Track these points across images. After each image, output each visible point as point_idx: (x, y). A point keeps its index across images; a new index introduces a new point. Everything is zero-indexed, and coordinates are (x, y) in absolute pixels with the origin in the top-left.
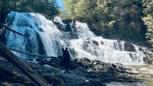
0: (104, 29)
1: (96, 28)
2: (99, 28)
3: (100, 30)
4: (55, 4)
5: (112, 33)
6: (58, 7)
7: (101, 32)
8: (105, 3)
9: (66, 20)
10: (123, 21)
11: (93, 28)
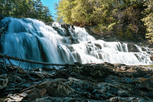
0: (102, 33)
1: (94, 32)
2: (98, 32)
3: (99, 34)
4: (48, 13)
5: (110, 36)
6: (51, 16)
7: (99, 36)
8: (103, 6)
9: (64, 25)
10: (121, 23)
11: (92, 32)
